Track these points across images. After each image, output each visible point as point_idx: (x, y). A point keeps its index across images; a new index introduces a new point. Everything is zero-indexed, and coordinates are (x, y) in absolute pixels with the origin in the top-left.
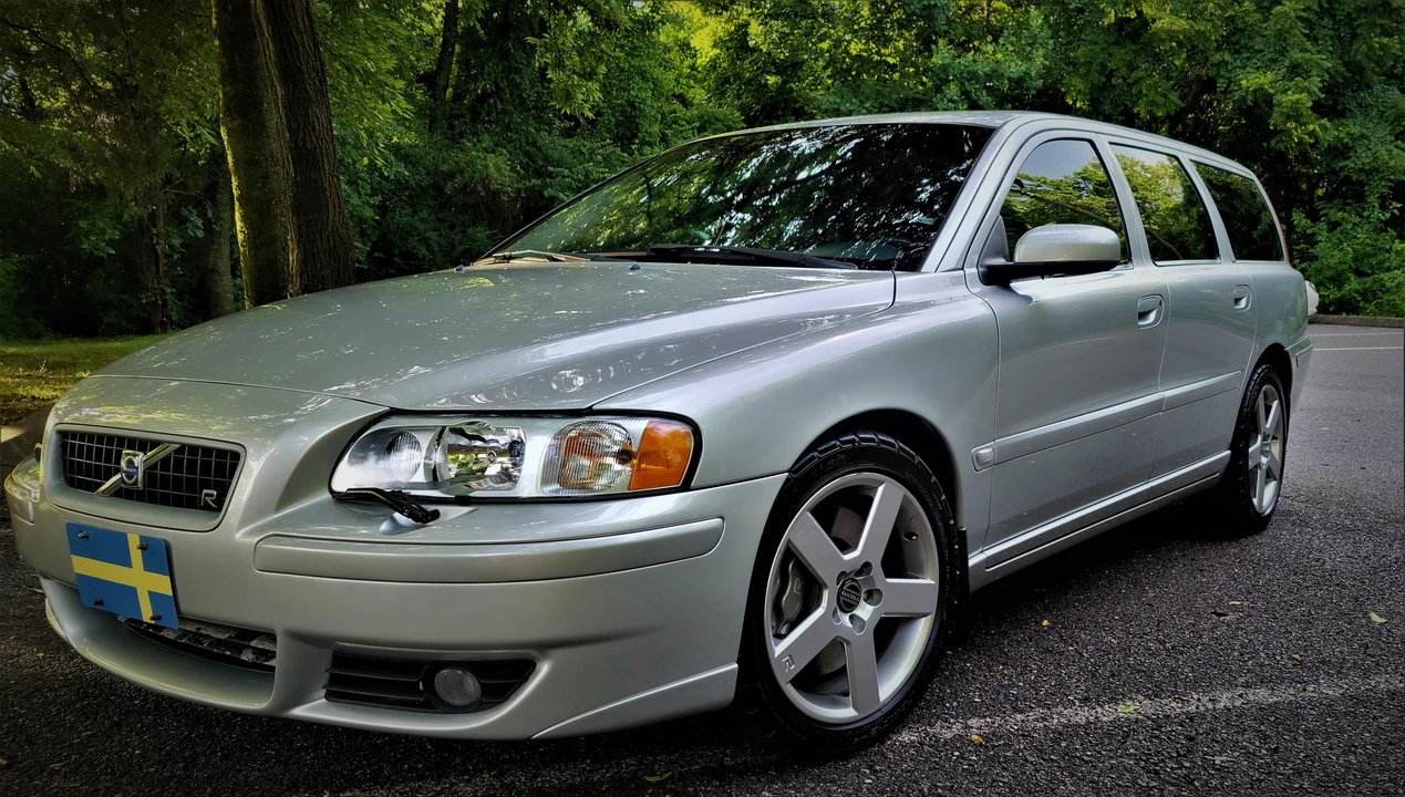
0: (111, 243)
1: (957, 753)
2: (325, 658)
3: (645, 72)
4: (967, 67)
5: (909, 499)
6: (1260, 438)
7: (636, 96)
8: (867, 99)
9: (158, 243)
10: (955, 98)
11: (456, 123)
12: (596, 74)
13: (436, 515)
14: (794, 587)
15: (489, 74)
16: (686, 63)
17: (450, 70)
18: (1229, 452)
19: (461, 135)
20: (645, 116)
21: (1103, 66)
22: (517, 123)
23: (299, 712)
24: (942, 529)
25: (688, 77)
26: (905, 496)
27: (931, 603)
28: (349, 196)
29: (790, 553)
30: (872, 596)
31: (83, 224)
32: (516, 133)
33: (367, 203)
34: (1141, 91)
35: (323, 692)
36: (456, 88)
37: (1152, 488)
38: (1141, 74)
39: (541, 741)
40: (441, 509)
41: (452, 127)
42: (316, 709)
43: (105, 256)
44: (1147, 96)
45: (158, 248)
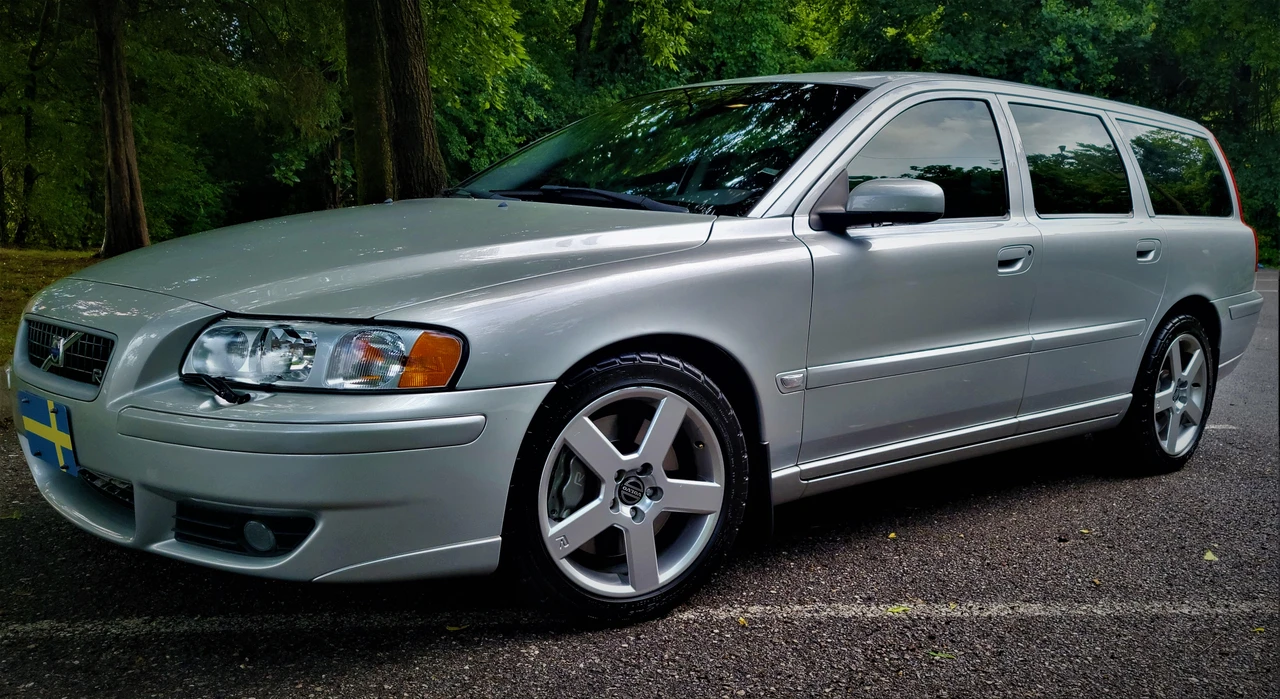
0: (297, 173)
1: (717, 631)
2: (172, 507)
3: (767, 25)
4: (1075, 20)
5: (692, 411)
6: (1173, 385)
7: (757, 48)
8: (977, 51)
9: (334, 174)
10: (1061, 51)
11: (596, 71)
12: (683, 30)
13: (247, 398)
14: (575, 480)
15: (626, 27)
16: (812, 16)
17: (593, 23)
18: (1131, 395)
19: (600, 82)
20: (765, 66)
21: (1217, 19)
22: (649, 71)
23: (156, 547)
24: (728, 441)
25: (814, 29)
26: (689, 409)
27: (716, 504)
28: (497, 136)
29: (567, 451)
30: (656, 493)
31: (276, 156)
32: (649, 81)
33: (514, 143)
34: (1254, 44)
35: (173, 533)
36: (598, 39)
37: (1020, 422)
38: (1255, 27)
39: (320, 584)
40: (252, 394)
41: (592, 75)
42: (165, 547)
43: (292, 184)
44: (1260, 49)
45: (335, 178)
